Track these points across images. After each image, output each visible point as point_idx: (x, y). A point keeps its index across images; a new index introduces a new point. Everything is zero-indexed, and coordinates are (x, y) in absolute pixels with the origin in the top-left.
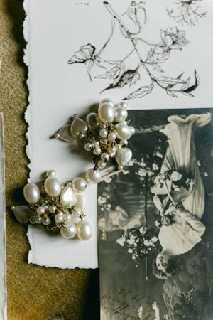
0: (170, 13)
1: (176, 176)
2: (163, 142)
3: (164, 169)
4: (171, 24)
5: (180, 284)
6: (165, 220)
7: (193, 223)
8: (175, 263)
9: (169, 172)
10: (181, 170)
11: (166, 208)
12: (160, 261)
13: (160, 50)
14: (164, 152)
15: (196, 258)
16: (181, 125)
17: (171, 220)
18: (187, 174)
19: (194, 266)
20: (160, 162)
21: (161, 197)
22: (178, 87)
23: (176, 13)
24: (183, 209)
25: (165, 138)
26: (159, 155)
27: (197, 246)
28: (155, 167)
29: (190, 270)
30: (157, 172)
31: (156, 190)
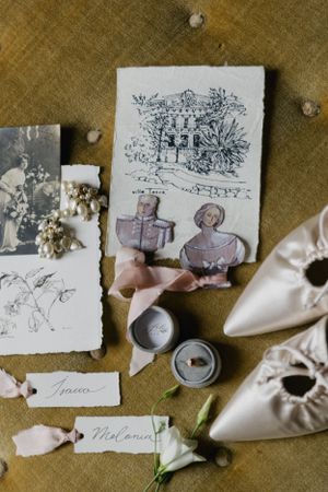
0: (15, 326)
1: (14, 214)
2: (20, 235)
3: (20, 219)
4: (14, 319)
5: (15, 151)
6: (22, 189)
7: (6, 187)
8: (17, 163)
9: (17, 217)
10: (11, 218)
11: (21, 195)
12: (26, 164)
13: (21, 301)
14: (20, 229)
15: (5, 166)
16: (9, 246)
17: (18, 189)
18: (7, 216)
19: (6, 162)
20: (23, 223)
21: (23, 201)
22: (10, 278)
23: (10, 326)
24: (11, 195)
25: (19, 237)
26: (23, 227)
27: (4, 173)
28: (25, 220)
29: (9, 159)
30: (25, 216)
31: (26, 206)
